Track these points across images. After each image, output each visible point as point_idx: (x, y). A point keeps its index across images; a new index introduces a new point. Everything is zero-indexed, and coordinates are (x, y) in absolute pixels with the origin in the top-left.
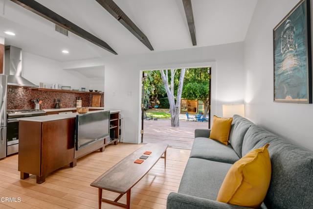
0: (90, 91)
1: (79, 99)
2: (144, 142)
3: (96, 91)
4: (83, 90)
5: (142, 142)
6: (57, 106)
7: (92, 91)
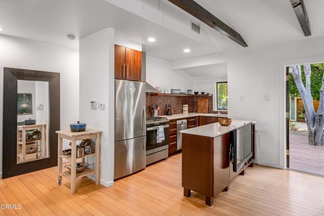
0: (195, 93)
1: (185, 104)
2: (290, 167)
3: (203, 93)
4: (190, 93)
5: (288, 166)
6: (169, 113)
7: (198, 93)
